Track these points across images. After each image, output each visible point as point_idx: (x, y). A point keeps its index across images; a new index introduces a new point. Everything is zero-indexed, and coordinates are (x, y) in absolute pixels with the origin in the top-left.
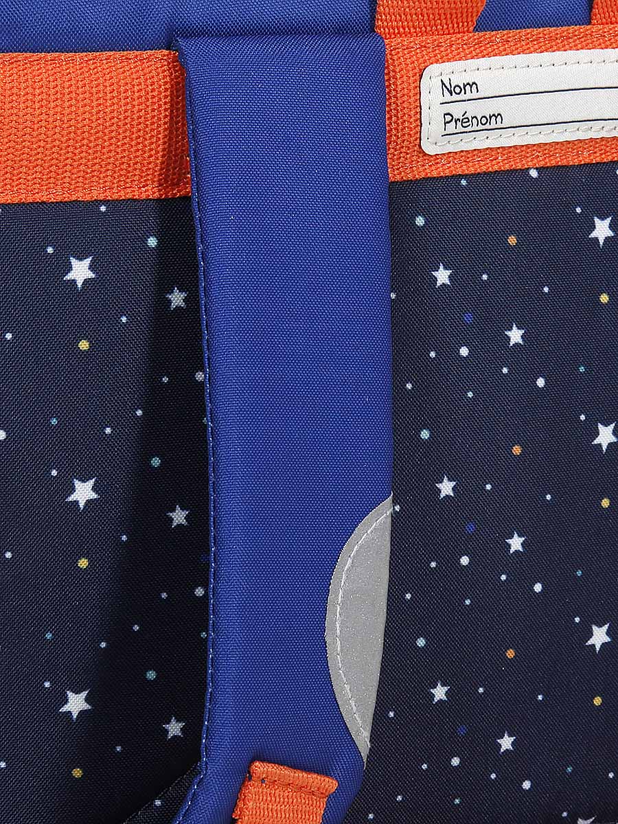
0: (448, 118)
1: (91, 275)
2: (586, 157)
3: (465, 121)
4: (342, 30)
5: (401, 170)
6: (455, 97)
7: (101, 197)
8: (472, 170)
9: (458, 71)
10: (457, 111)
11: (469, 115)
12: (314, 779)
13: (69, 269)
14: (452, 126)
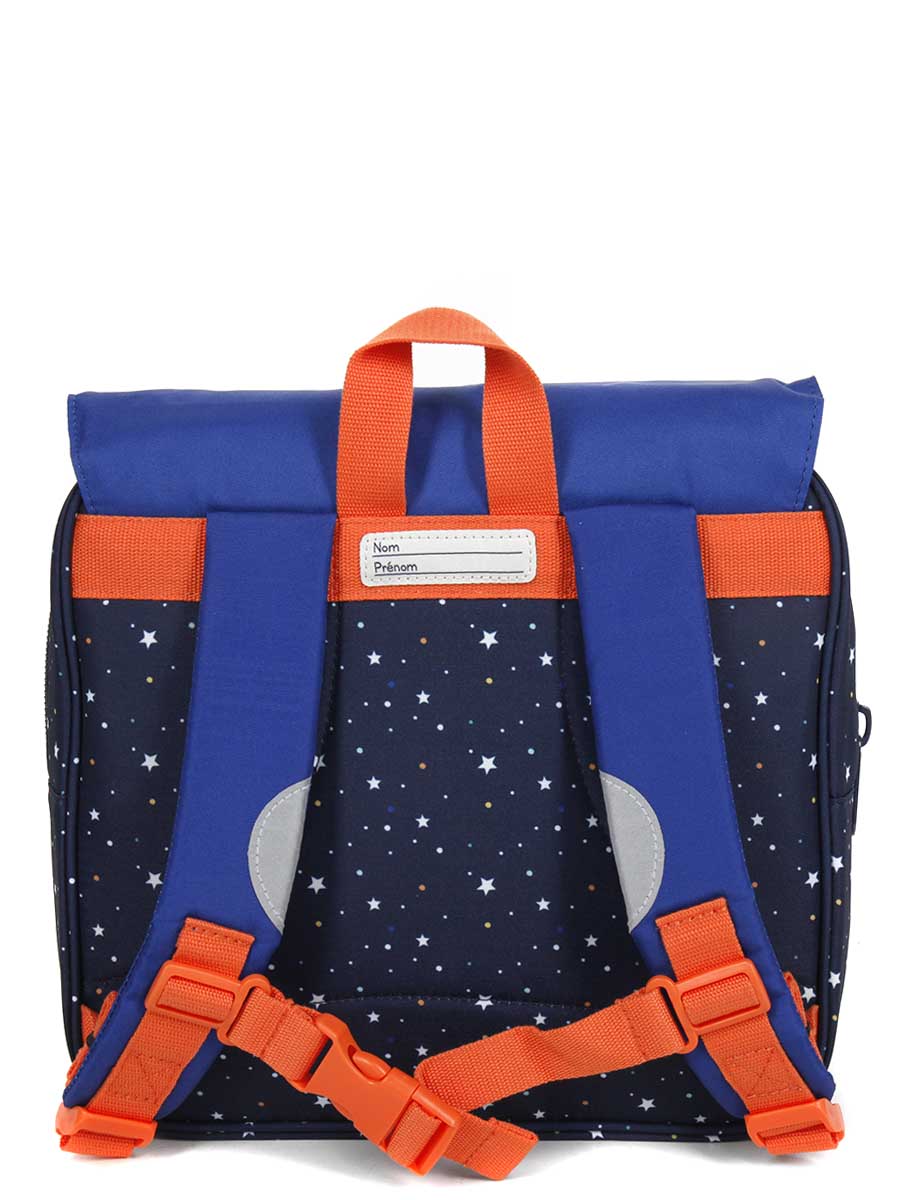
0: (378, 565)
1: (155, 641)
2: (480, 594)
3: (390, 568)
4: (320, 511)
5: (349, 595)
6: (383, 553)
7: (165, 599)
8: (399, 597)
9: (387, 538)
10: (384, 561)
11: (392, 564)
12: (243, 936)
13: (143, 637)
14: (380, 571)
